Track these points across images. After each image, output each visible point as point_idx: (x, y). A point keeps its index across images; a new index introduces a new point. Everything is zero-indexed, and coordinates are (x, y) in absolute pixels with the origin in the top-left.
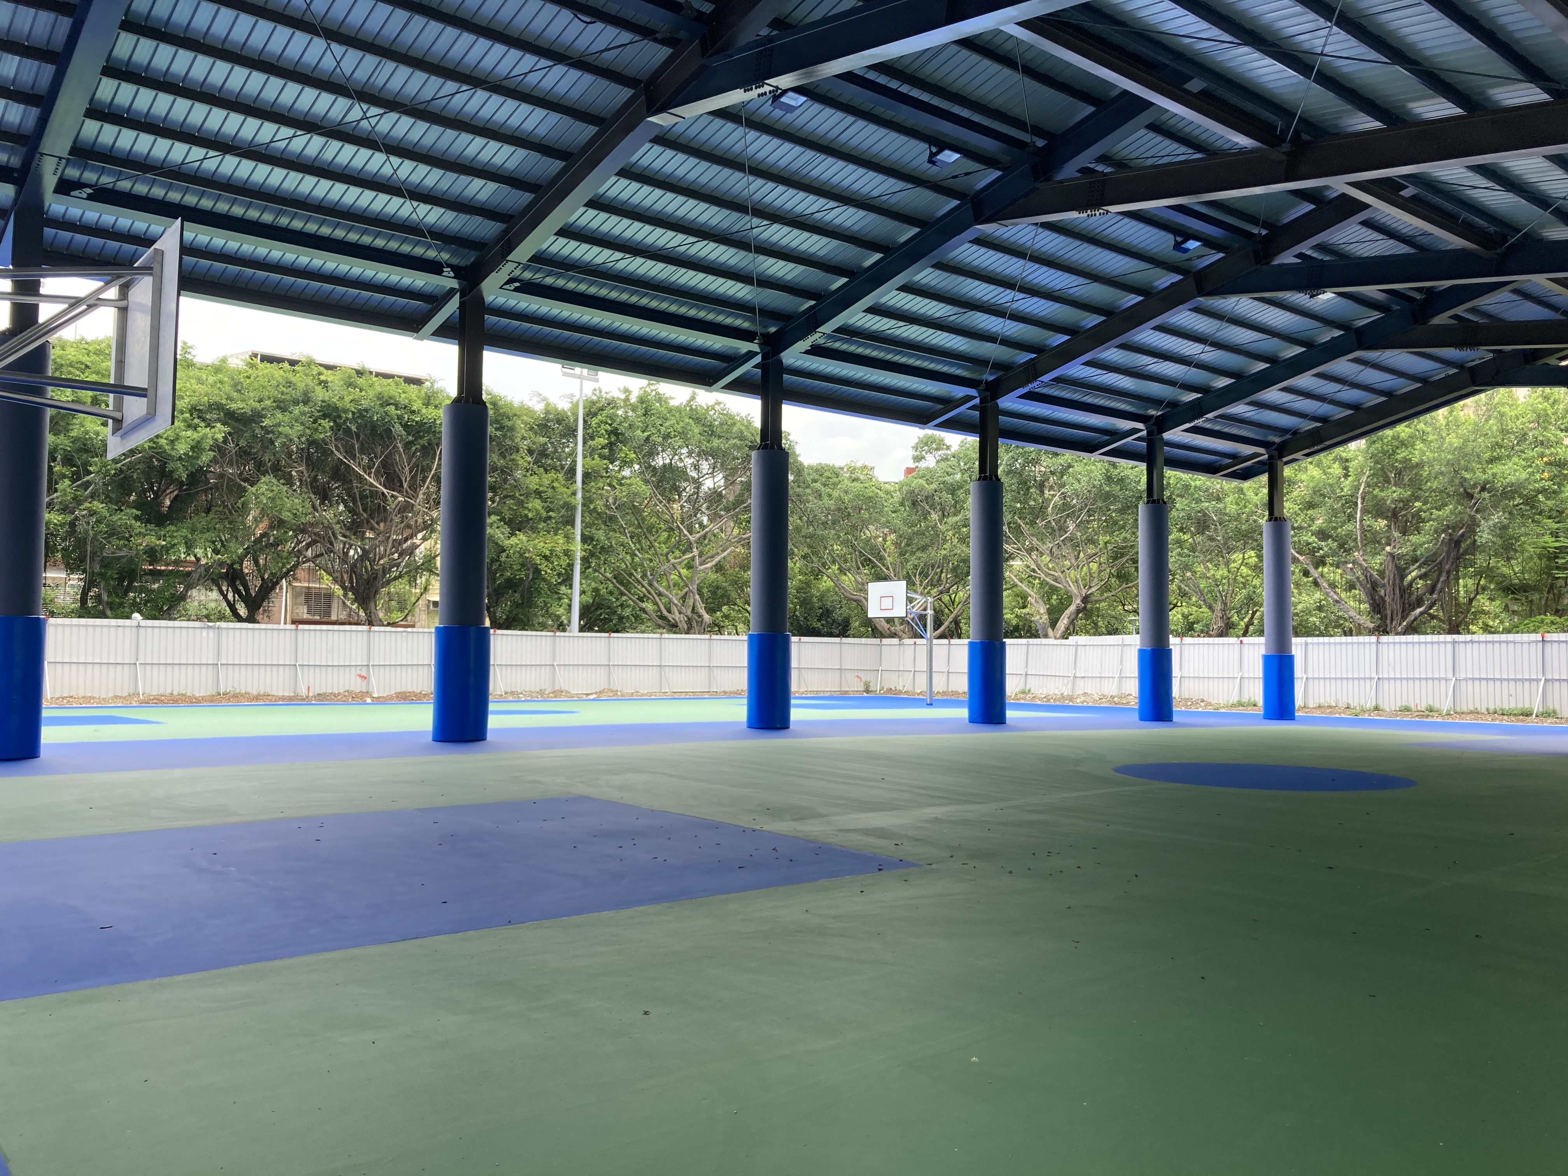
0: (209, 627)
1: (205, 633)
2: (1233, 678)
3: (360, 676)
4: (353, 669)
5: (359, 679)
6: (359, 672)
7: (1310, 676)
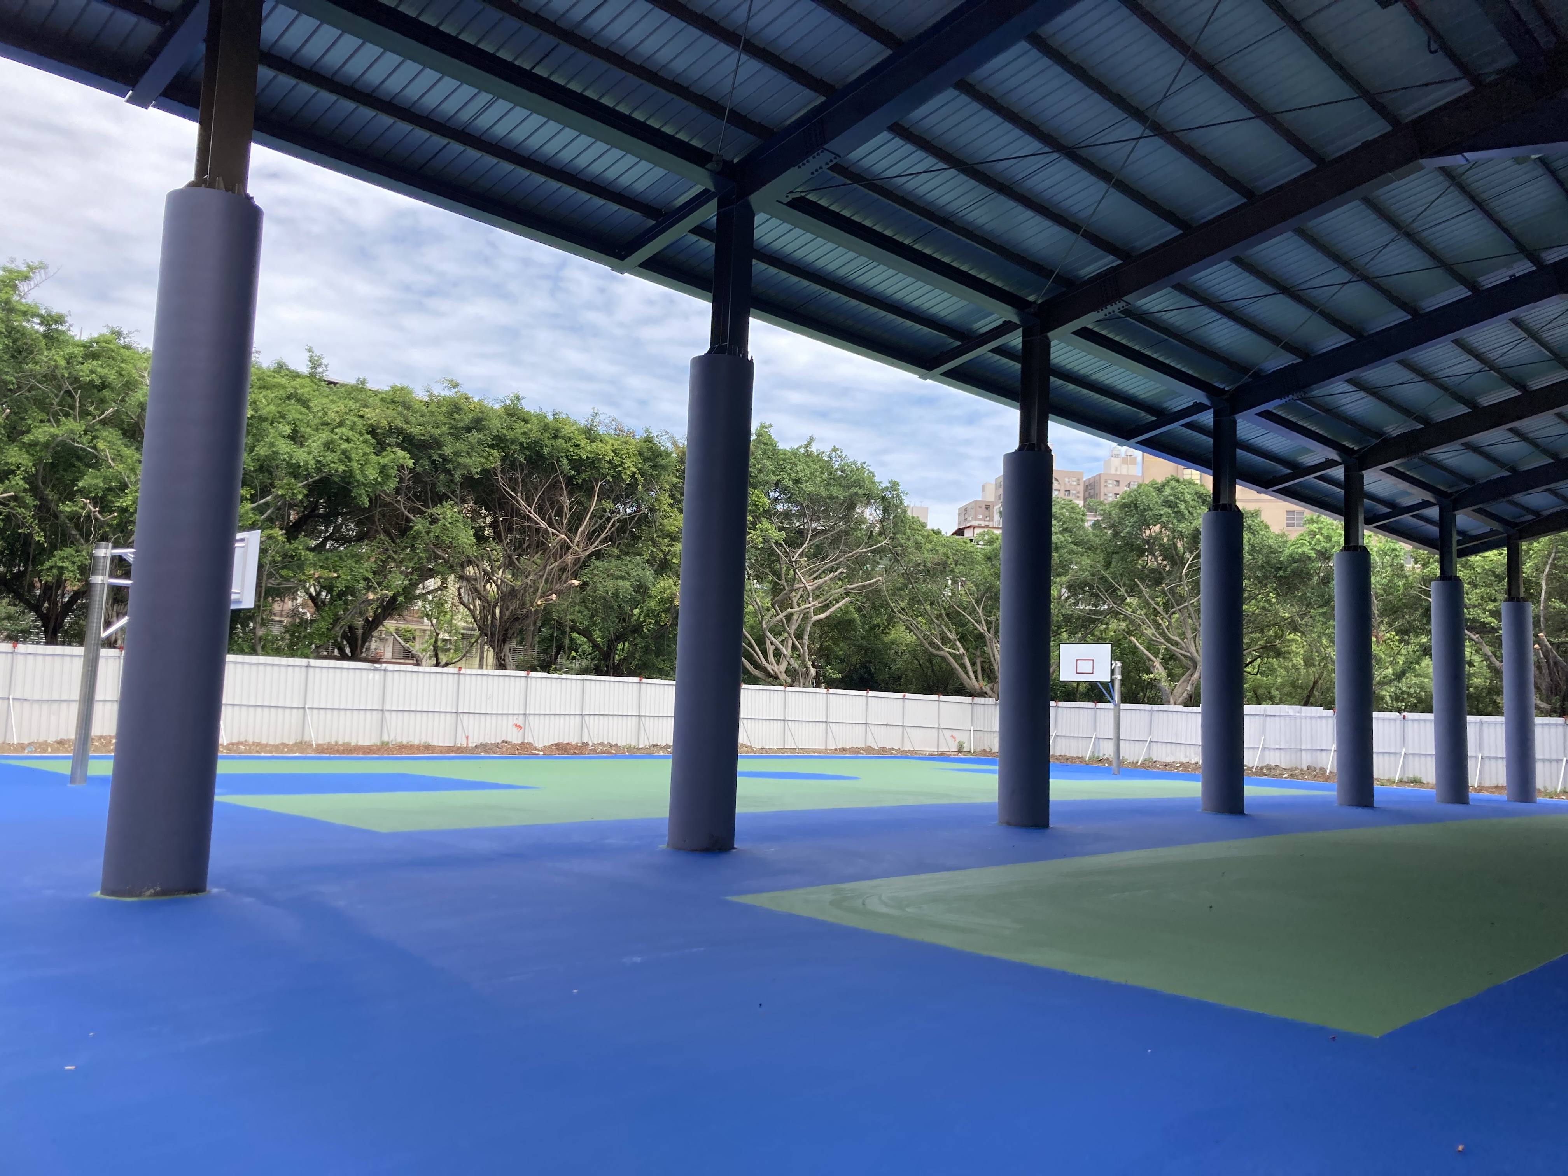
0: (376, 669)
1: (371, 674)
2: (1395, 754)
3: (516, 725)
4: (510, 717)
5: (515, 729)
6: (515, 722)
7: (1486, 754)
